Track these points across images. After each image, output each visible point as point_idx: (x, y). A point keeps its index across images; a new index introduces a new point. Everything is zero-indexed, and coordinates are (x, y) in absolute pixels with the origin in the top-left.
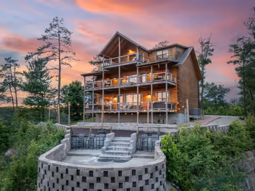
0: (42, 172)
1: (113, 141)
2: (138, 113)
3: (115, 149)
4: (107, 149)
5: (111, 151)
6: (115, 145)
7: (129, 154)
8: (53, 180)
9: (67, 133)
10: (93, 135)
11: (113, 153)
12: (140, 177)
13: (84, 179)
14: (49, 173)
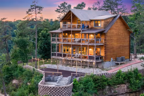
0: (40, 87)
1: (61, 79)
2: (81, 61)
3: (62, 82)
4: (59, 82)
5: (60, 83)
6: (62, 81)
7: (66, 84)
8: (43, 89)
9: (44, 75)
10: (54, 76)
11: (60, 84)
12: (61, 89)
13: (49, 89)
14: (42, 88)
